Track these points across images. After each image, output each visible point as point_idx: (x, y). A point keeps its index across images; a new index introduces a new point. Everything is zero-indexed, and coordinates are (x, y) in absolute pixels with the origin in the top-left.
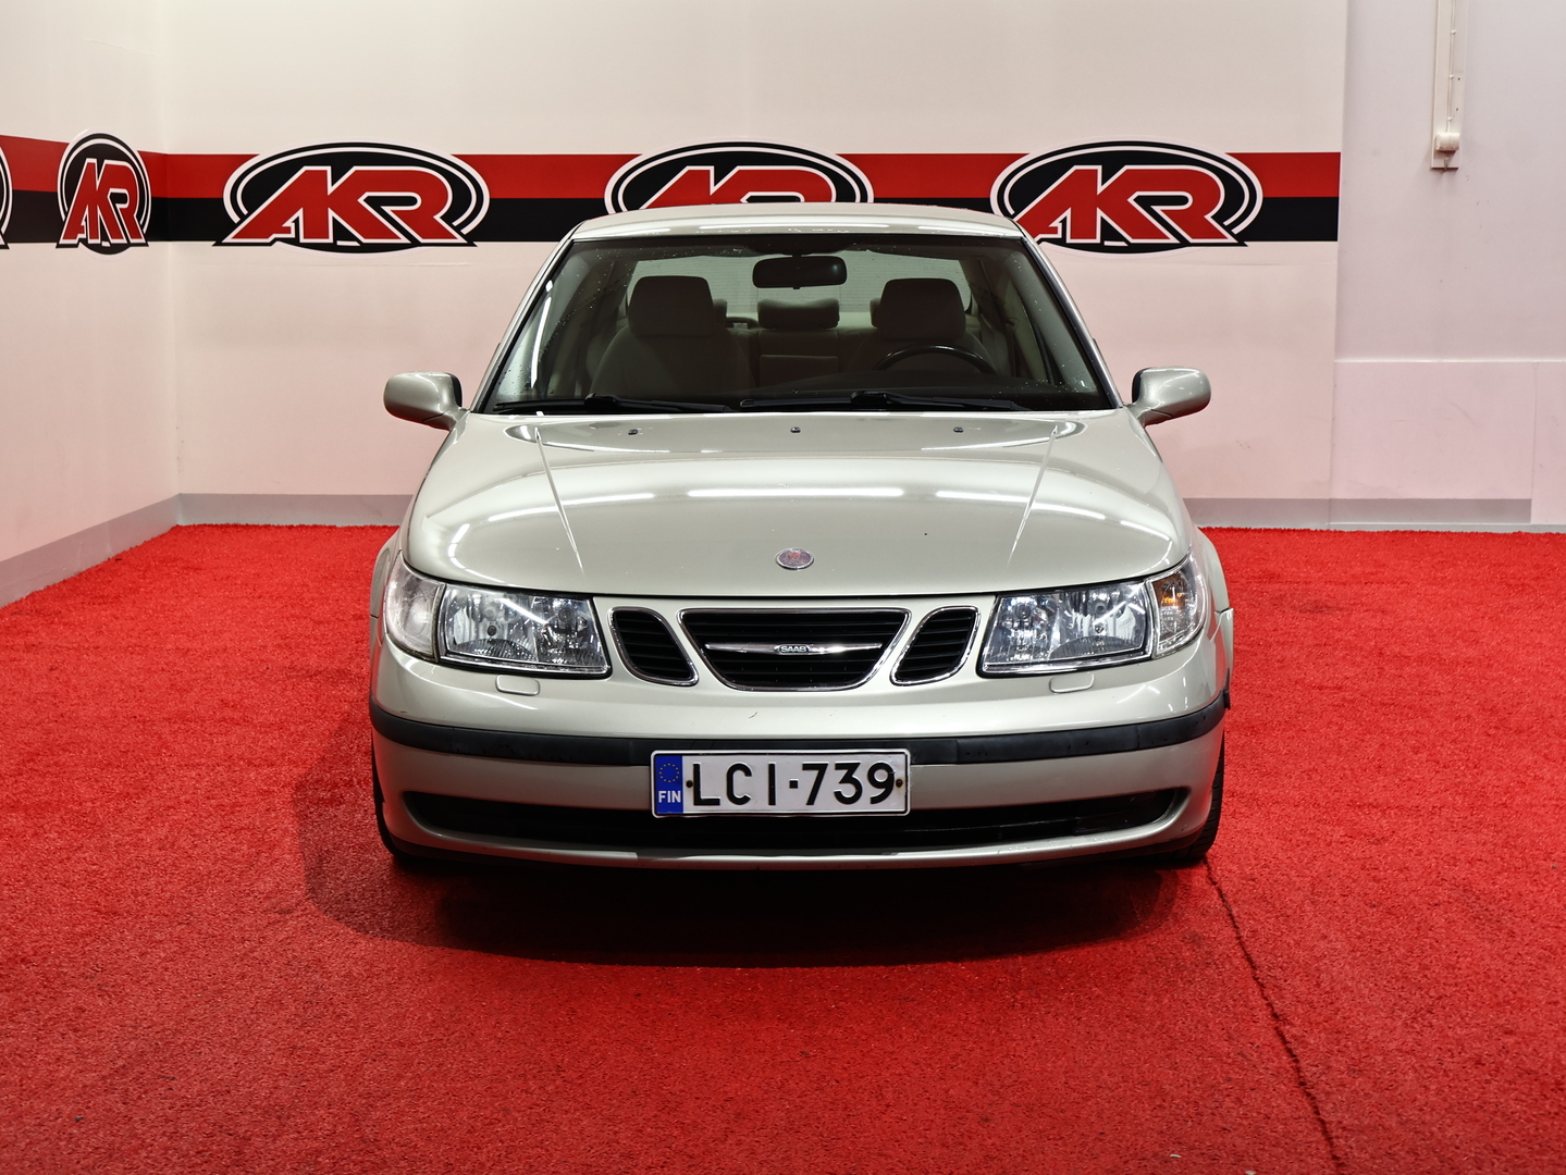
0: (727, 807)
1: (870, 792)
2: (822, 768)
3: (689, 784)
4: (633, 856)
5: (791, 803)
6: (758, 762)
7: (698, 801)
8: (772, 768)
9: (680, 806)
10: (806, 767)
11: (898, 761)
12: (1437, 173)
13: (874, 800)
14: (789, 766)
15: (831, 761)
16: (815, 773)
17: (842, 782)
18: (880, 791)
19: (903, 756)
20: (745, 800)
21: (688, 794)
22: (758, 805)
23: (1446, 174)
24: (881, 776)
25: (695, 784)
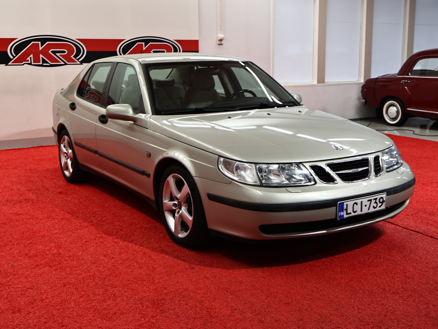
0: (353, 214)
1: (379, 204)
2: (371, 200)
3: (345, 210)
4: (325, 231)
5: (365, 210)
6: (359, 201)
7: (347, 214)
8: (362, 202)
9: (343, 216)
10: (368, 201)
11: (384, 195)
12: (218, 45)
13: (380, 207)
14: (365, 200)
15: (373, 198)
16: (370, 202)
17: (375, 203)
18: (381, 204)
19: (385, 194)
20: (356, 211)
21: (345, 212)
22: (359, 213)
23: (221, 45)
24: (381, 201)
25: (346, 210)
